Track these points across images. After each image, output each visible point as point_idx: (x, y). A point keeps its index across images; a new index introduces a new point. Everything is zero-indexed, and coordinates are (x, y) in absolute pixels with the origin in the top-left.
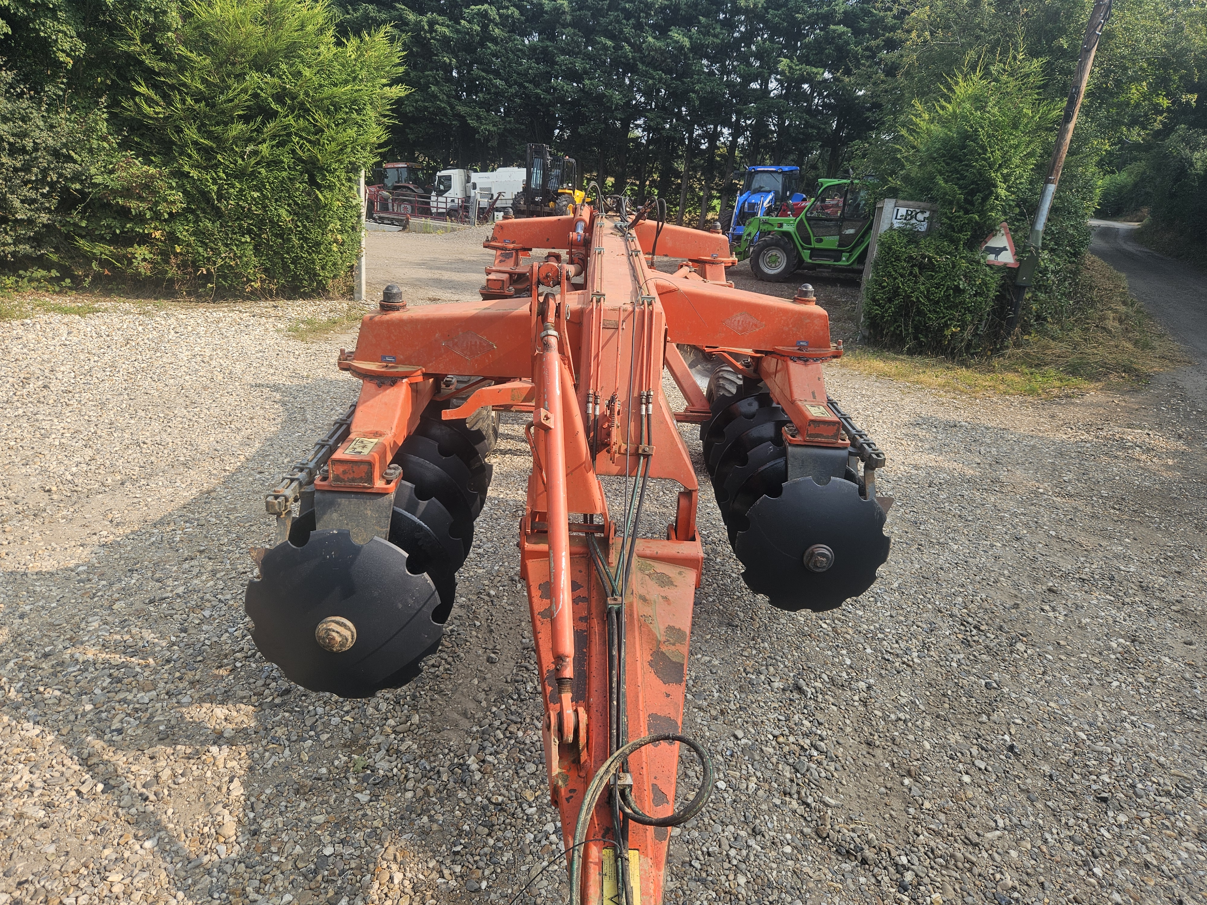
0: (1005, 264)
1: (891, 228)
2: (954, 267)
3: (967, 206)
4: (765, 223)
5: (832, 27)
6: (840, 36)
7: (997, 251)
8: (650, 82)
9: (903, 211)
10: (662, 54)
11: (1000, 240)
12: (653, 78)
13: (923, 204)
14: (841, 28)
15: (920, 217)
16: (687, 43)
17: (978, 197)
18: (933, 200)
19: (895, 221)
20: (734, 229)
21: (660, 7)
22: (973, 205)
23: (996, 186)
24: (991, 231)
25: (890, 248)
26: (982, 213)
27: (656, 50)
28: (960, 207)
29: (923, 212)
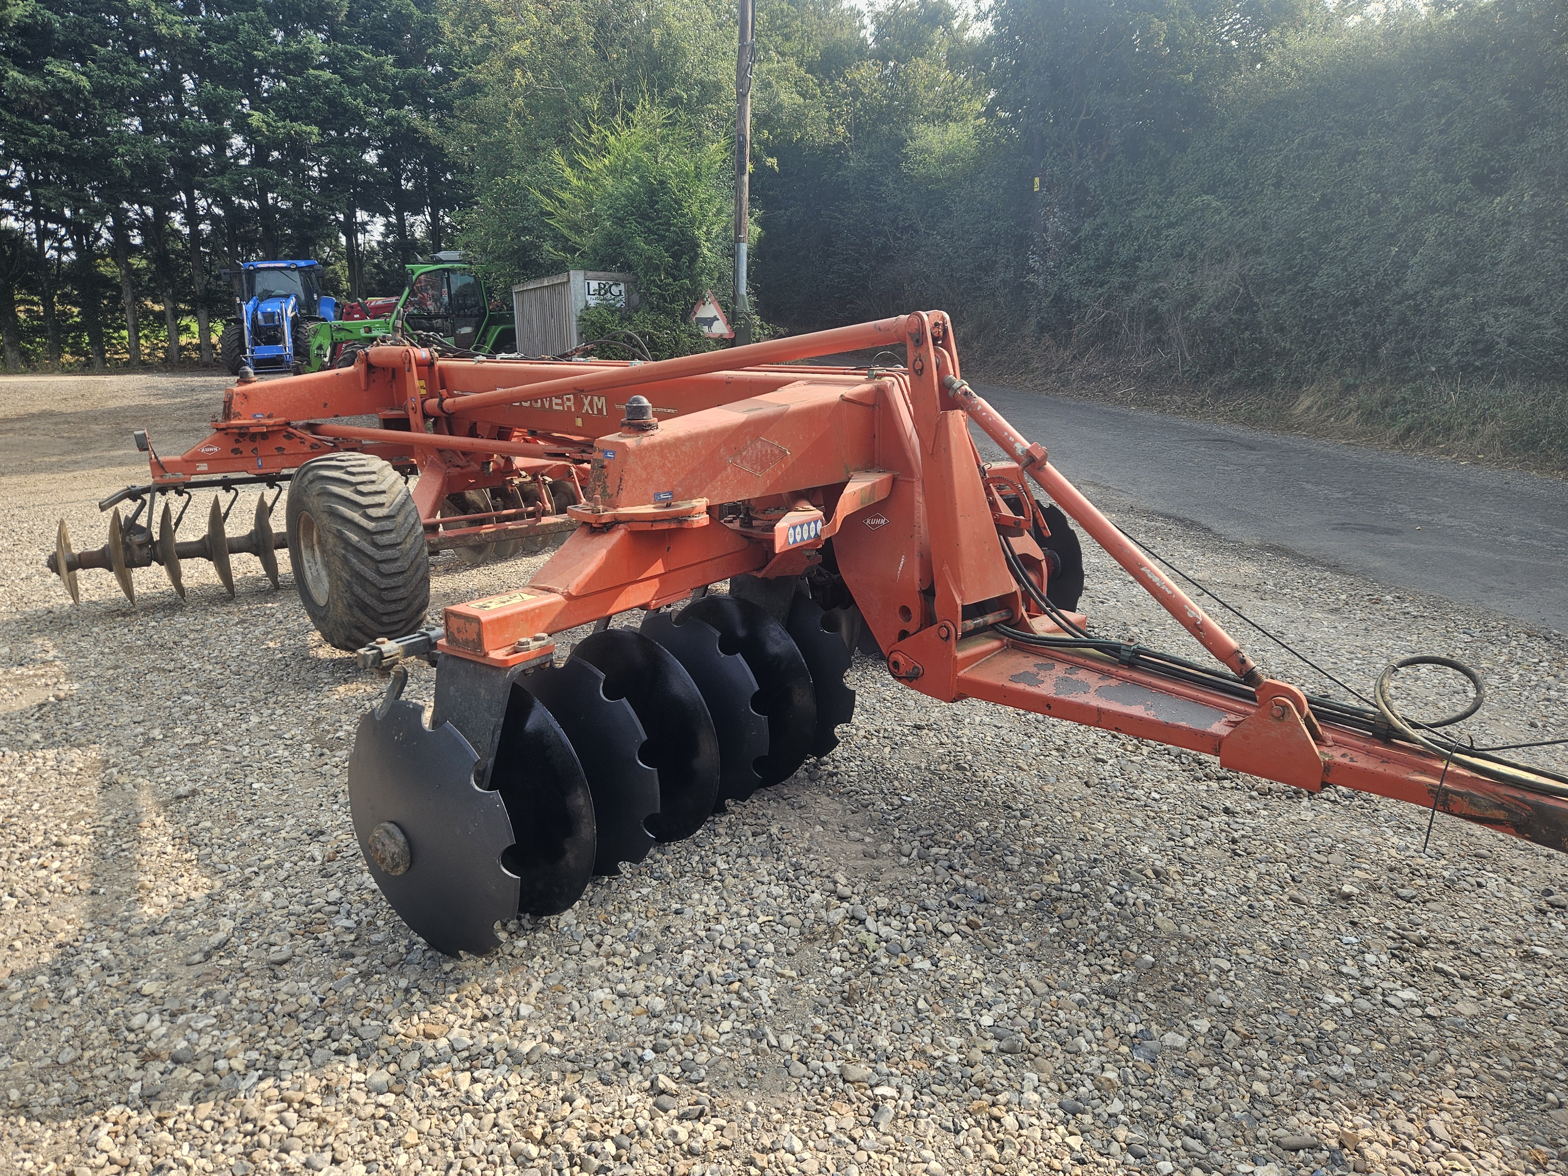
0: (721, 335)
1: (587, 308)
2: (677, 344)
3: (674, 272)
4: (340, 329)
5: (311, 71)
6: (327, 84)
7: (710, 322)
8: (34, 140)
9: (594, 285)
10: (42, 98)
11: (709, 310)
12: (36, 134)
13: (615, 275)
14: (327, 74)
15: (615, 290)
16: (85, 82)
17: (685, 259)
18: (627, 267)
19: (588, 298)
20: (252, 351)
21: (16, 27)
22: (680, 270)
23: (698, 246)
24: (699, 299)
25: (603, 329)
26: (692, 278)
27: (30, 92)
28: (668, 274)
29: (617, 285)
